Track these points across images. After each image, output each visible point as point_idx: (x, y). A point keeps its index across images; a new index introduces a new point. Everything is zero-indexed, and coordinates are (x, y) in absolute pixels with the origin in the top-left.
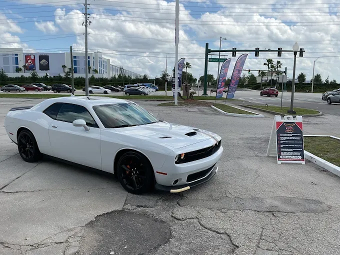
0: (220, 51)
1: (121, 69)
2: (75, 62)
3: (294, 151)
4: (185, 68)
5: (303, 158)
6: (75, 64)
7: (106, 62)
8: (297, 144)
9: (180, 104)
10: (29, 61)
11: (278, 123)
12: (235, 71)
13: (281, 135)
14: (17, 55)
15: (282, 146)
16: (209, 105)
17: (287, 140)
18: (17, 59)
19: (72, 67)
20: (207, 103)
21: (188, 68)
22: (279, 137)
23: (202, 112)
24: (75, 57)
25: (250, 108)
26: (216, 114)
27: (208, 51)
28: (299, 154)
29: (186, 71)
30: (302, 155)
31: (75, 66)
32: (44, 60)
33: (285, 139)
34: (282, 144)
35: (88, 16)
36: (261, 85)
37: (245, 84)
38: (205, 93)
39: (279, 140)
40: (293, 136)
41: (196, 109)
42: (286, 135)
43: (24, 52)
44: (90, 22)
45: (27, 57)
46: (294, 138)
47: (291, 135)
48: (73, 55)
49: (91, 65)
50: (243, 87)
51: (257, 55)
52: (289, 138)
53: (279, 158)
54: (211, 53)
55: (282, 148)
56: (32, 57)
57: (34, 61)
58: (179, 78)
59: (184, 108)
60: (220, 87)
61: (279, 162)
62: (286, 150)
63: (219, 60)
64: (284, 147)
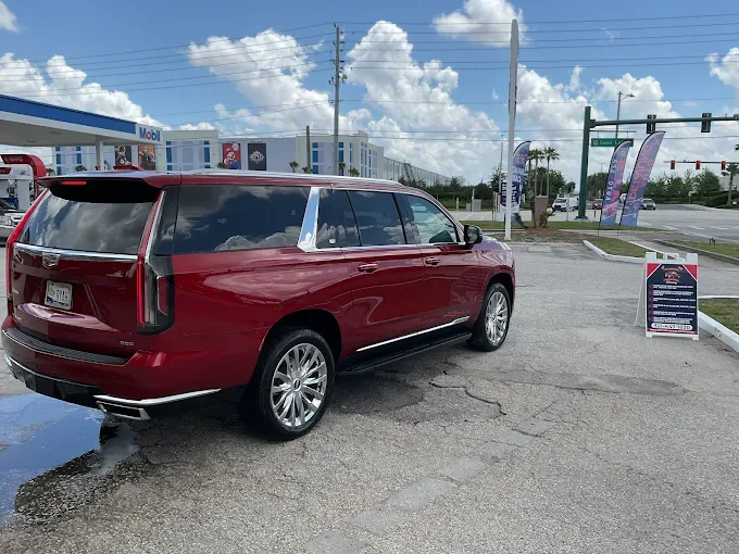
0: (617, 123)
1: (406, 166)
2: (315, 153)
3: (678, 316)
4: (545, 160)
5: (695, 329)
6: (315, 160)
7: (375, 153)
8: (685, 303)
9: (516, 237)
10: (230, 155)
11: (651, 267)
12: (638, 166)
13: (655, 286)
14: (207, 143)
15: (656, 306)
16: (577, 239)
17: (664, 296)
18: (207, 150)
19: (309, 165)
20: (576, 235)
21: (551, 160)
22: (650, 289)
23: (557, 253)
24: (315, 145)
25: (674, 246)
26: (588, 258)
27: (590, 124)
28: (688, 321)
29: (545, 166)
30: (694, 323)
31: (315, 164)
32: (257, 152)
33: (661, 293)
34: (655, 303)
35: (341, 65)
36: (730, 197)
37: (690, 195)
38: (582, 215)
39: (650, 296)
40: (678, 290)
41: (547, 247)
42: (665, 287)
43: (220, 136)
44: (345, 77)
45: (227, 146)
46: (680, 293)
47: (674, 287)
48: (312, 142)
49: (346, 160)
50: (686, 202)
51: (706, 127)
52: (669, 293)
53: (649, 327)
54: (597, 128)
55: (655, 309)
56: (236, 148)
57: (238, 154)
58: (515, 184)
59: (522, 245)
60: (609, 202)
61: (649, 334)
62: (663, 313)
63: (615, 143)
64: (659, 309)
